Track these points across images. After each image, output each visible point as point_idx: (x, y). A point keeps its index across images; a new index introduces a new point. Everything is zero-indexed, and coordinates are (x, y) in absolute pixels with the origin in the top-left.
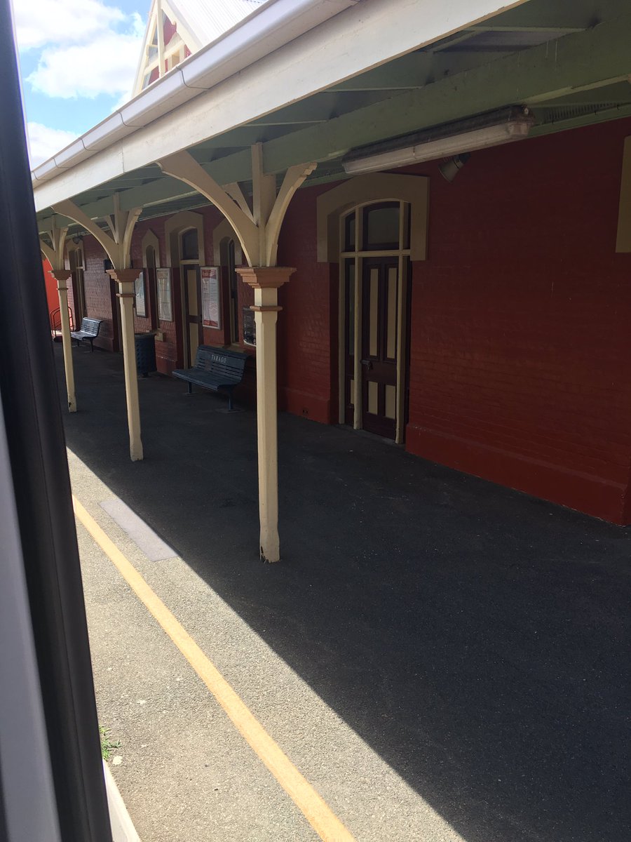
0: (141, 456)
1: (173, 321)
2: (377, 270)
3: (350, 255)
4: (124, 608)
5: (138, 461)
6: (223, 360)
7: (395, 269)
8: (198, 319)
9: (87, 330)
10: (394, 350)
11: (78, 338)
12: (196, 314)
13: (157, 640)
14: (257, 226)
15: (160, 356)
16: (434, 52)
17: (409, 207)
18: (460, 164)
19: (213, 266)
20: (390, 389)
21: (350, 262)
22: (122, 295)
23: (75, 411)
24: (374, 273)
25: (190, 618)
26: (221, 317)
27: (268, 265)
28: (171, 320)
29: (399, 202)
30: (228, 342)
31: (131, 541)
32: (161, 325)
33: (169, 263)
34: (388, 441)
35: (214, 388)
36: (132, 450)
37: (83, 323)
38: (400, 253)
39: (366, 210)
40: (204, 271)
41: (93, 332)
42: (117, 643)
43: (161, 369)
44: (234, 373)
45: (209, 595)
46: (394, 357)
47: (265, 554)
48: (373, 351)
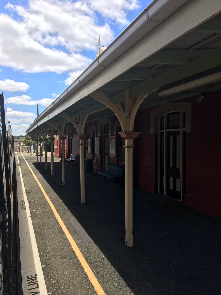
0: (84, 202)
1: (100, 155)
2: (172, 136)
3: (162, 131)
4: (72, 262)
5: (83, 204)
6: (116, 168)
7: (179, 136)
8: (108, 154)
9: (72, 158)
10: (180, 165)
11: (68, 160)
12: (108, 152)
13: (82, 277)
14: (127, 117)
15: (95, 167)
16: (192, 50)
17: (184, 114)
18: (203, 97)
19: (114, 136)
20: (178, 180)
21: (162, 133)
22: (81, 144)
23: (64, 185)
24: (171, 137)
25: (96, 269)
26: (116, 153)
27: (130, 131)
28: (99, 154)
29: (180, 112)
30: (118, 162)
31: (77, 234)
32: (96, 156)
33: (99, 135)
34: (178, 200)
35: (112, 178)
36: (81, 199)
37: (71, 156)
38: (181, 130)
39: (168, 115)
40: (111, 137)
41: (73, 159)
42: (67, 277)
43: (95, 171)
44: (120, 173)
45: (104, 259)
46: (179, 168)
47: (127, 243)
48: (171, 166)
